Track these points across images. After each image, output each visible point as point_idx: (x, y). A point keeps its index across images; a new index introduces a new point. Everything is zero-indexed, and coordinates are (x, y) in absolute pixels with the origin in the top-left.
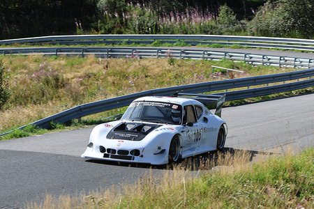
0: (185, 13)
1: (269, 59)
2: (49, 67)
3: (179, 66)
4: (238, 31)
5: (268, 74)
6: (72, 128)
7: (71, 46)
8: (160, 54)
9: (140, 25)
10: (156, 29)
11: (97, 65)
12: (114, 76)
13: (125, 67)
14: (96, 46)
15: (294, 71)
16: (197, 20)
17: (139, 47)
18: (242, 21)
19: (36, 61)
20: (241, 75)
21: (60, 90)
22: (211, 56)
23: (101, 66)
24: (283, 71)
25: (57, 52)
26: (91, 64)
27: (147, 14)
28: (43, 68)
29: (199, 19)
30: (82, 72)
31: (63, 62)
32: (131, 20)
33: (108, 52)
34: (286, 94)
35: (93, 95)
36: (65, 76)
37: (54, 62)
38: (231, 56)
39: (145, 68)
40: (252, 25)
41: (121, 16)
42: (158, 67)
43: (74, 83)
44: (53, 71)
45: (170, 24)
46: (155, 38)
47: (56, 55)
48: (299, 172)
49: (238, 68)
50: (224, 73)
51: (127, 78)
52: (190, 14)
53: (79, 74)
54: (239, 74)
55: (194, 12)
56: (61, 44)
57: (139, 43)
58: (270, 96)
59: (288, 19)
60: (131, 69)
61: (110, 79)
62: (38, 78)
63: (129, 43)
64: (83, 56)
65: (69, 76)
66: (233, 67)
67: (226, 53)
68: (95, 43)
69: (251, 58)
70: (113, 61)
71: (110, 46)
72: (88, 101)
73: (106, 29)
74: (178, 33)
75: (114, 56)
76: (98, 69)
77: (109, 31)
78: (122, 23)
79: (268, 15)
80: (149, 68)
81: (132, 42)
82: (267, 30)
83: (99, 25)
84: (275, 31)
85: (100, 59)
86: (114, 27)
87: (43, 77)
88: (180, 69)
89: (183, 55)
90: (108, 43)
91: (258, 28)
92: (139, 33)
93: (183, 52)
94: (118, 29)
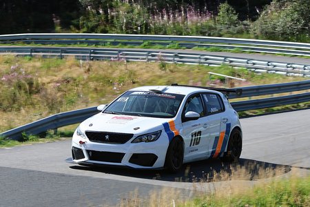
0: (180, 11)
1: (275, 66)
2: (21, 69)
3: (172, 71)
4: (240, 33)
5: (274, 83)
6: (47, 140)
7: (49, 46)
8: (150, 57)
9: (128, 23)
10: (146, 28)
11: (77, 68)
12: (97, 81)
13: (110, 71)
14: (76, 47)
15: (303, 80)
16: (193, 19)
17: (126, 48)
18: (245, 22)
19: (7, 62)
20: (241, 83)
21: (34, 96)
22: (208, 61)
23: (82, 70)
24: (290, 80)
25: (31, 52)
26: (70, 67)
27: (136, 11)
28: (14, 70)
29: (195, 18)
30: (60, 76)
31: (38, 64)
32: (117, 17)
33: (91, 53)
34: (293, 107)
35: (72, 102)
36: (39, 79)
37: (28, 64)
38: (231, 62)
39: (132, 74)
40: (256, 26)
41: (106, 12)
42: (148, 72)
43: (51, 88)
44: (27, 74)
45: (162, 23)
46: (145, 39)
47: (31, 55)
48: (305, 197)
49: (239, 76)
50: (223, 80)
51: (112, 84)
52: (185, 12)
53: (56, 79)
54: (240, 82)
55: (190, 10)
56: (36, 43)
57: (125, 44)
58: (275, 108)
59: (298, 20)
60: (116, 74)
61: (92, 85)
62: (9, 82)
63: (114, 44)
64: (62, 57)
65: (45, 80)
66: (234, 74)
67: (226, 58)
68: (75, 43)
69: (254, 64)
70: (95, 64)
71: (93, 47)
72: (67, 109)
73: (88, 27)
74: (171, 34)
75: (98, 59)
76: (78, 73)
77: (92, 30)
78: (107, 20)
79: (276, 16)
80: (137, 73)
81: (119, 43)
82: (273, 33)
83: (81, 23)
84: (282, 34)
85: (81, 62)
86: (99, 25)
87: (15, 81)
88: (173, 75)
89: (176, 59)
90: (90, 43)
91: (263, 30)
92: (127, 33)
93: (176, 56)
94: (102, 27)
